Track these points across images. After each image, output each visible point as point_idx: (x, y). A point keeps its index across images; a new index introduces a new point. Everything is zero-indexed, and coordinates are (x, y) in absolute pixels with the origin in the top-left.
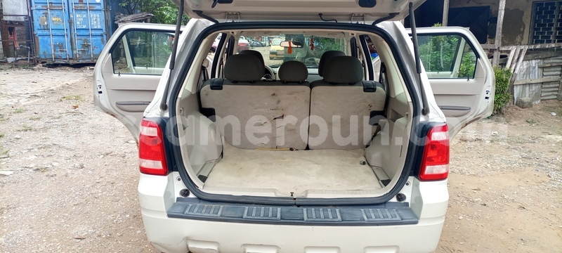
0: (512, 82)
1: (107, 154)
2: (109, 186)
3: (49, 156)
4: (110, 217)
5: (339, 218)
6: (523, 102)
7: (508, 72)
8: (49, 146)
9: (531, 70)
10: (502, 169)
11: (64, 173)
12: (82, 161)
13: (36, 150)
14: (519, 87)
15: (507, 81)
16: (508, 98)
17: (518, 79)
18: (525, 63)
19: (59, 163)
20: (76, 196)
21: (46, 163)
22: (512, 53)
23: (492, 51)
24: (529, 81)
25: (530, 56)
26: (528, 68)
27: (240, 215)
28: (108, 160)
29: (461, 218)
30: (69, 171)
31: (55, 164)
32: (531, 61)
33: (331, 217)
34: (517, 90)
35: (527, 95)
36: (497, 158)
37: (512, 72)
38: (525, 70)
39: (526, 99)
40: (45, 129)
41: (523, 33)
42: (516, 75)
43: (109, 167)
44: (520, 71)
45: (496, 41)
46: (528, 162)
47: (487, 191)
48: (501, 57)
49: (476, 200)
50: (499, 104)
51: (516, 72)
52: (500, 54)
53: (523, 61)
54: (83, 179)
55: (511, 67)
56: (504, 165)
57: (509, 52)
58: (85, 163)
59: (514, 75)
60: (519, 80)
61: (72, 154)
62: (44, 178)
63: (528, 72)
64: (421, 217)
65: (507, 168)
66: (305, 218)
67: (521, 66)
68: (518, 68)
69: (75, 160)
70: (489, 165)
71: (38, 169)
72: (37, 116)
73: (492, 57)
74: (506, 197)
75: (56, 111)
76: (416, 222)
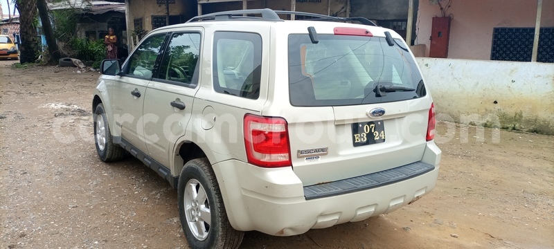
76: (433, 168)
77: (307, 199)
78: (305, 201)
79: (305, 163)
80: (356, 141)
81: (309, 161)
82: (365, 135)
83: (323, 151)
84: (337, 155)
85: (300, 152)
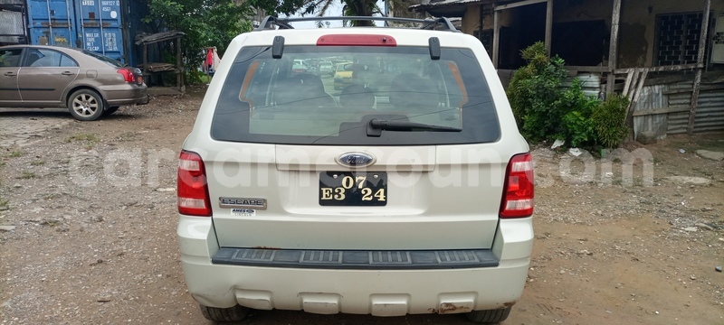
0: (631, 113)
1: (131, 205)
2: (135, 242)
3: (59, 207)
4: (139, 277)
5: (409, 261)
6: (644, 137)
7: (626, 99)
8: (58, 196)
9: (654, 96)
10: (615, 216)
11: (79, 228)
12: (100, 213)
13: (42, 200)
14: (639, 119)
15: (623, 111)
16: (626, 132)
17: (638, 108)
18: (646, 89)
19: (73, 215)
20: (95, 253)
21: (56, 216)
22: (630, 77)
23: (605, 74)
24: (651, 111)
25: (652, 80)
26: (650, 96)
27: (296, 259)
28: (133, 212)
29: (562, 272)
30: (86, 225)
31: (67, 217)
32: (653, 87)
33: (400, 260)
34: (637, 123)
35: (650, 129)
36: (611, 204)
37: (630, 100)
38: (646, 98)
39: (649, 132)
40: (51, 176)
41: (646, 52)
42: (636, 103)
43: (135, 220)
44: (641, 99)
45: (610, 63)
46: (647, 207)
47: (597, 241)
48: (617, 82)
49: (582, 252)
50: (615, 139)
51: (636, 100)
52: (615, 78)
53: (643, 86)
54: (102, 233)
55: (628, 93)
56: (618, 212)
57: (626, 75)
58: (105, 215)
59: (633, 104)
60: (639, 110)
61: (87, 205)
62: (55, 234)
63: (650, 99)
64: (502, 258)
65: (622, 215)
66: (371, 262)
67: (641, 93)
68: (637, 95)
69: (91, 212)
70: (600, 212)
71: (45, 224)
72: (40, 160)
73: (605, 82)
74: (618, 248)
75: (63, 155)
76: (496, 265)
77: (214, 262)
78: (211, 264)
79: (231, 215)
80: (324, 198)
81: (237, 214)
82: (343, 190)
83: (258, 204)
84: (284, 213)
85: (223, 200)
